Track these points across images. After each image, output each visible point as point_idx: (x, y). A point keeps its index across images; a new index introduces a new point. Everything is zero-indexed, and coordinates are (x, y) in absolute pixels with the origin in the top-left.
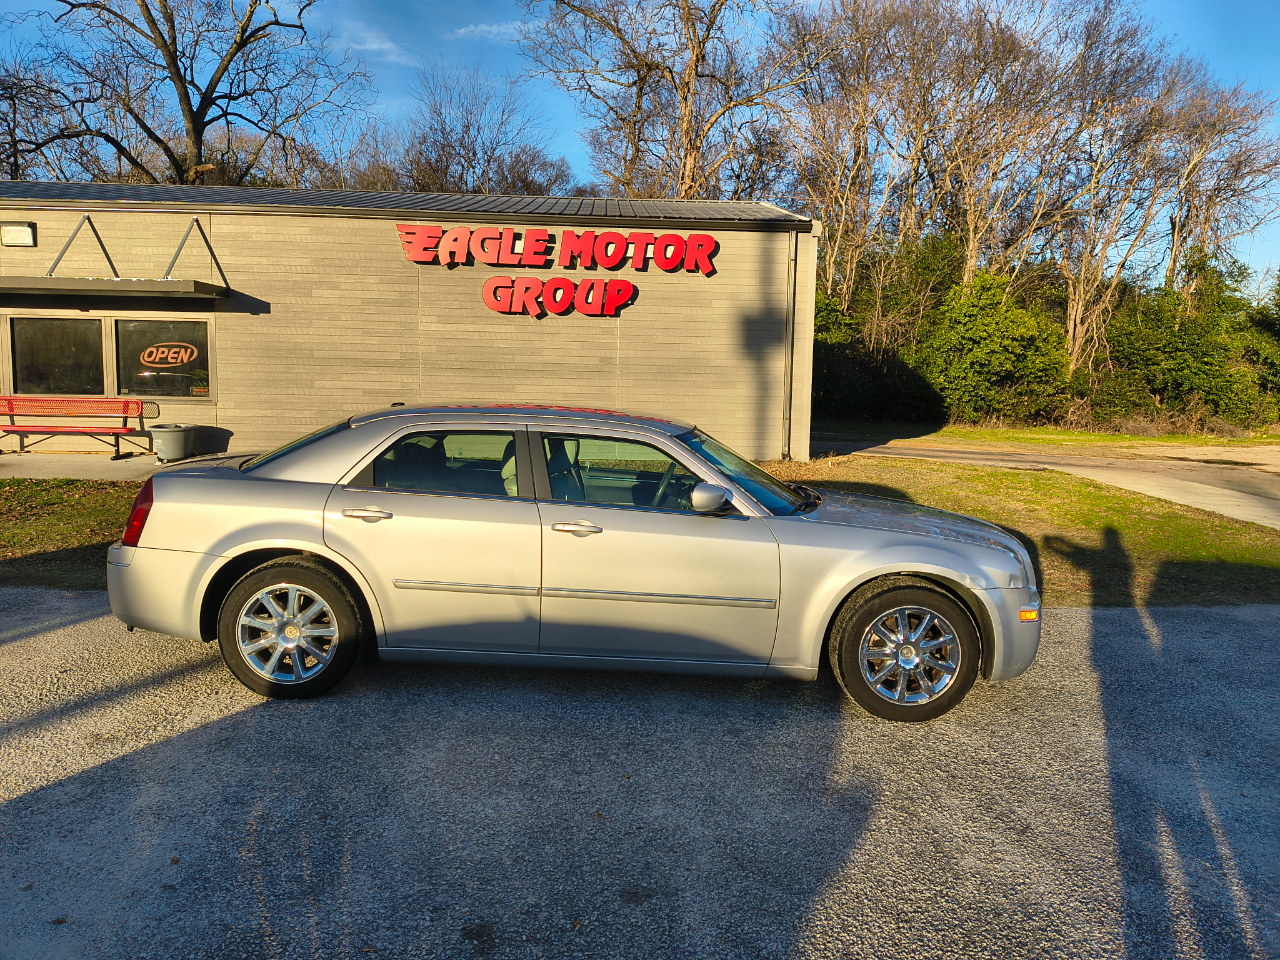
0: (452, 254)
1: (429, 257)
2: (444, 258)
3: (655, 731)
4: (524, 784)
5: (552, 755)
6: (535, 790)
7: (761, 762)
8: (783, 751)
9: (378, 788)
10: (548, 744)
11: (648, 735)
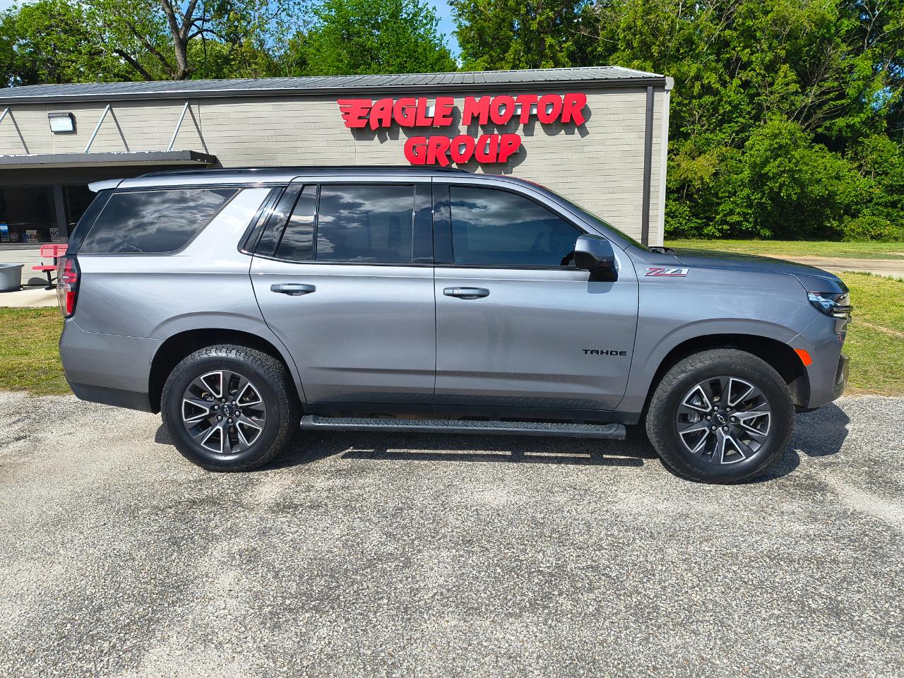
0: (380, 121)
1: (362, 124)
2: (374, 125)
3: (634, 540)
4: (533, 604)
5: (549, 567)
6: (546, 611)
7: (750, 576)
8: (765, 561)
9: (399, 607)
10: (541, 554)
11: (628, 545)
